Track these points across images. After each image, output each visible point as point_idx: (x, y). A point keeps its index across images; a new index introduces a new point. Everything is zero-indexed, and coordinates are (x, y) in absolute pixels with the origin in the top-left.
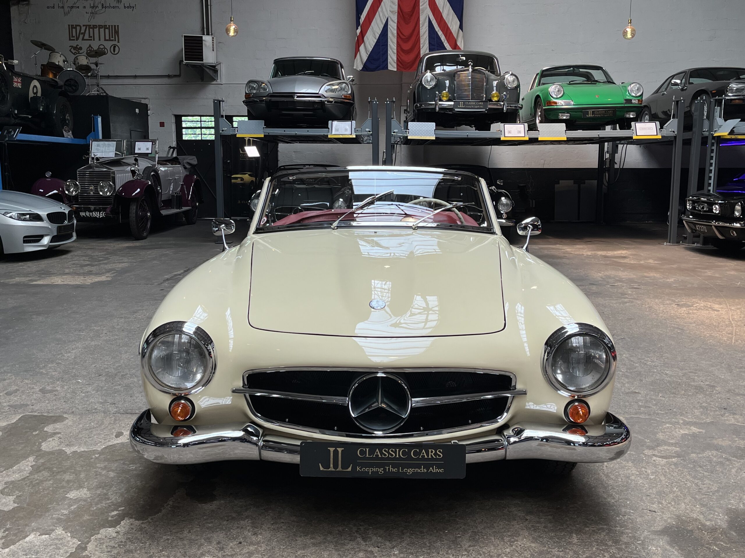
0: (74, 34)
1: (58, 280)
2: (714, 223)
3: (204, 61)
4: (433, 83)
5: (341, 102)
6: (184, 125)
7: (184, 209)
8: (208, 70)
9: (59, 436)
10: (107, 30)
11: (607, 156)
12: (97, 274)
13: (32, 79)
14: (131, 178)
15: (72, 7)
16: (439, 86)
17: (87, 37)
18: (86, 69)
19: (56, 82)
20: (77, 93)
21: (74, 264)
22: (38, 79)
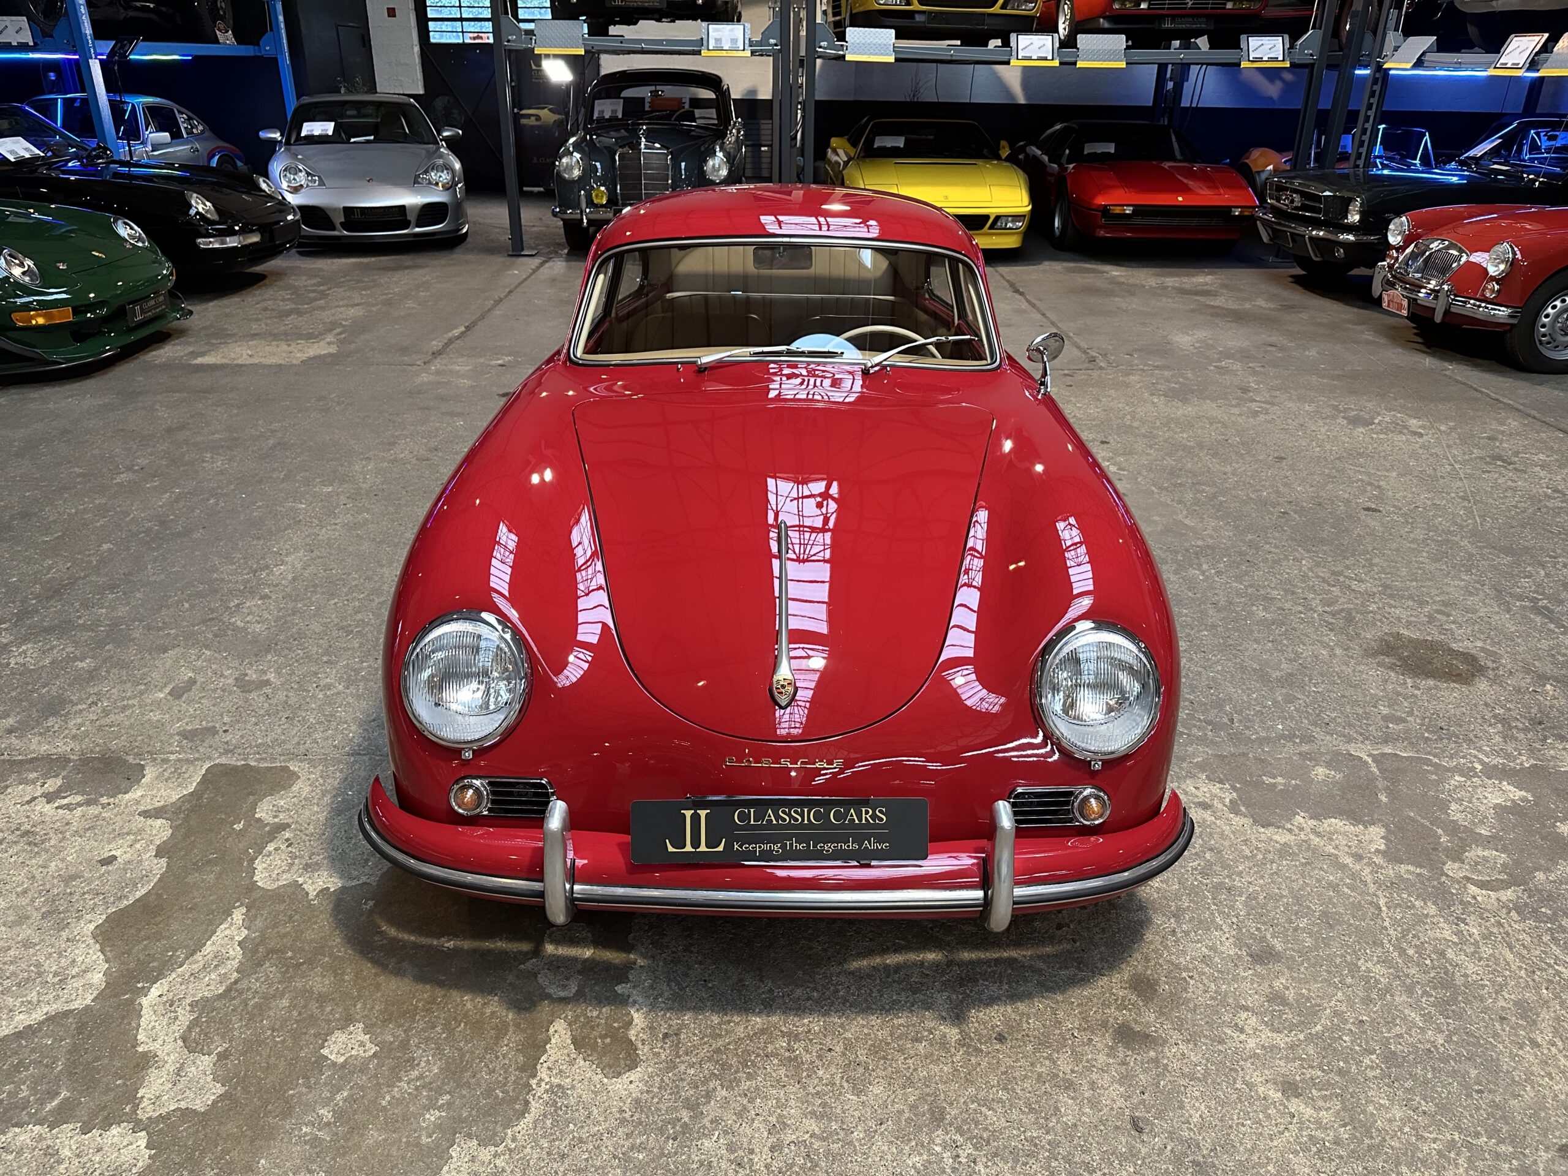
1: (241, 353)
6: (430, 13)
9: (287, 834)
12: (310, 337)
21: (266, 309)
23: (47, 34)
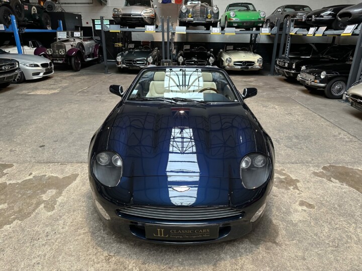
1: (38, 92)
2: (285, 70)
4: (185, 11)
5: (150, 18)
6: (96, 23)
7: (95, 58)
9: (8, 175)
11: (253, 38)
13: (33, 6)
14: (71, 48)
16: (188, 12)
18: (55, 1)
19: (43, 7)
20: (52, 11)
22: (35, 6)
23: (7, 27)
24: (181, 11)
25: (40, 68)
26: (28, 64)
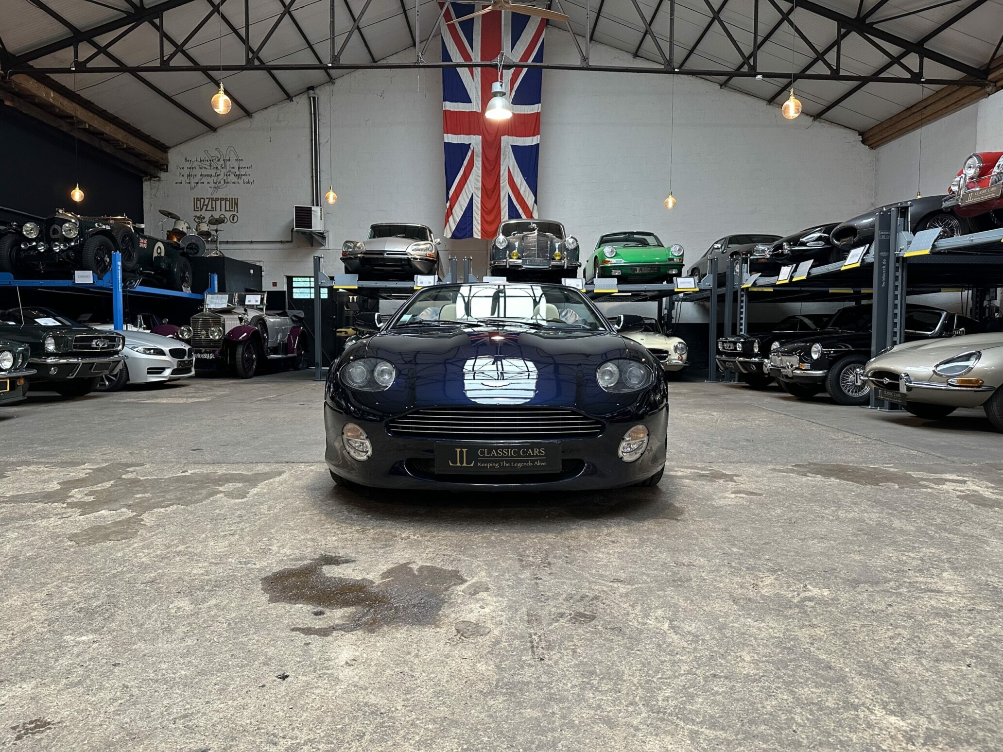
0: (199, 206)
1: (163, 401)
2: (738, 359)
3: (313, 229)
4: (504, 245)
5: (426, 260)
7: (290, 355)
8: (316, 237)
9: (137, 472)
10: (228, 202)
13: (157, 241)
14: (238, 325)
15: (197, 183)
16: (510, 247)
17: (209, 208)
18: (208, 234)
19: (179, 244)
20: (198, 255)
22: (162, 242)
23: (100, 278)
24: (495, 245)
25: (167, 358)
26: (141, 349)
